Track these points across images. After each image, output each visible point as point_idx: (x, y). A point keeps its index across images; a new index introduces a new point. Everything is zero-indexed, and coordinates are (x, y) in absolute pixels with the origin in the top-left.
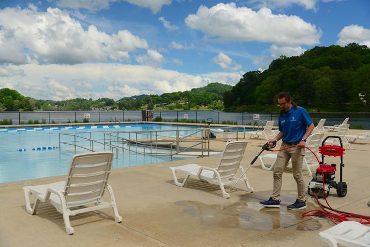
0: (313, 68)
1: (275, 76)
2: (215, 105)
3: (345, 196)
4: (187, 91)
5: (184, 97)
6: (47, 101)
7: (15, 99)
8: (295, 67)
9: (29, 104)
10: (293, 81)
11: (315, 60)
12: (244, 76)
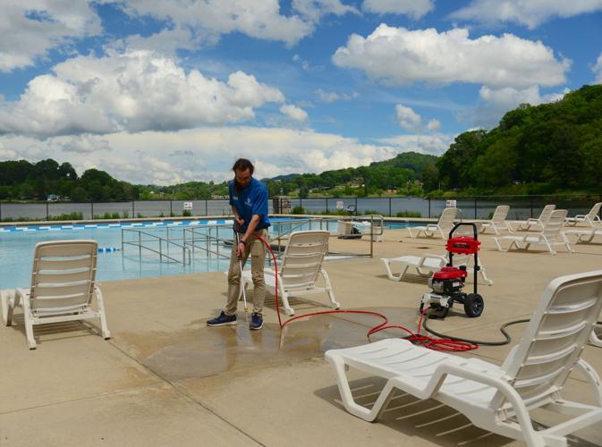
0: (579, 123)
1: (510, 138)
2: (409, 188)
3: (479, 315)
4: (362, 167)
5: (357, 176)
6: (149, 186)
7: (104, 184)
8: (545, 121)
9: (123, 192)
10: (542, 145)
11: (582, 108)
12: (456, 140)
